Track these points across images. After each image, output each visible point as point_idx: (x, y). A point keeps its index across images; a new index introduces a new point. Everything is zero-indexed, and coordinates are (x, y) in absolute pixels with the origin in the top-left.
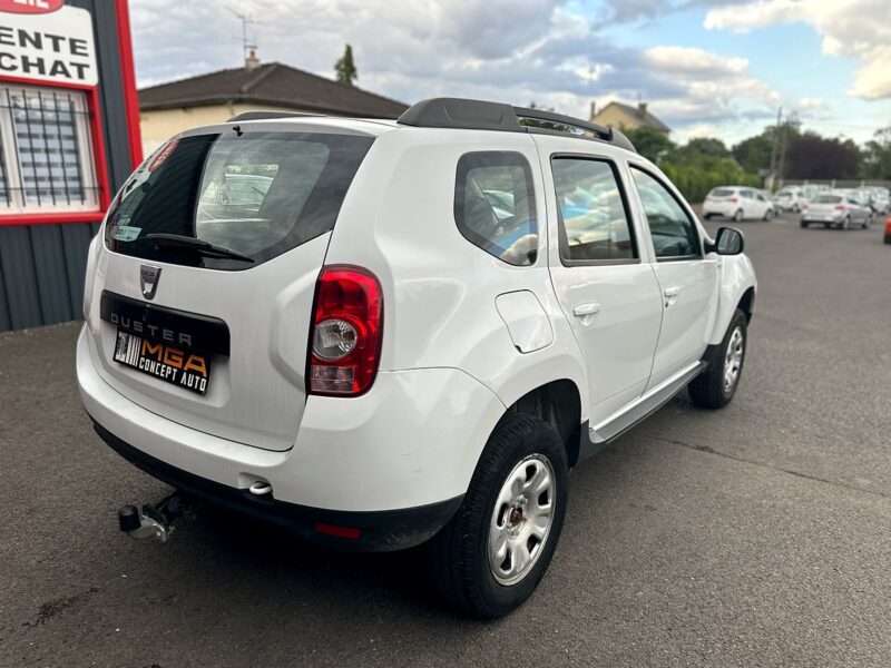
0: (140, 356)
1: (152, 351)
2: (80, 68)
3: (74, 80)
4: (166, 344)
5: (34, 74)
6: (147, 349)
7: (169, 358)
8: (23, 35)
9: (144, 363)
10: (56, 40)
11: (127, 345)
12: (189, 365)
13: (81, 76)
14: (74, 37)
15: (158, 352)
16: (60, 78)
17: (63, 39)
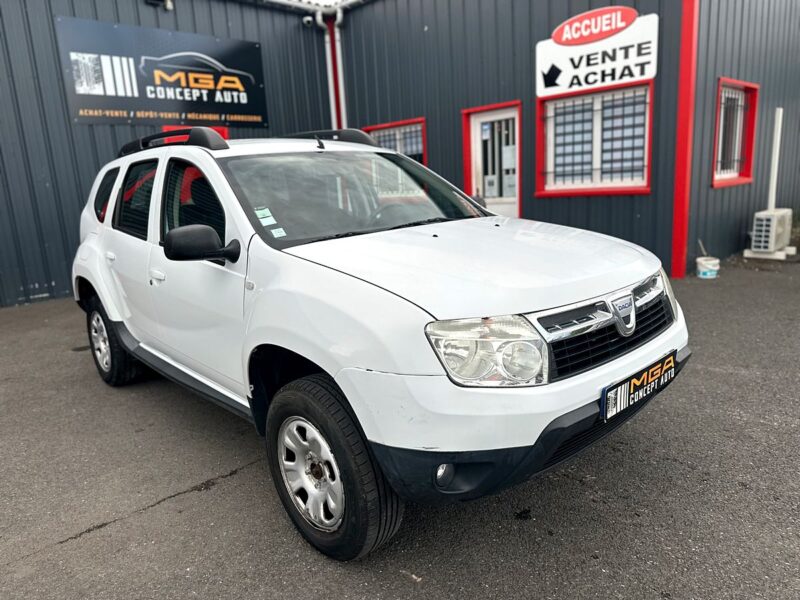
2: (642, 66)
3: (638, 77)
5: (609, 82)
8: (605, 54)
10: (626, 49)
13: (642, 72)
14: (640, 41)
16: (627, 80)
17: (632, 46)
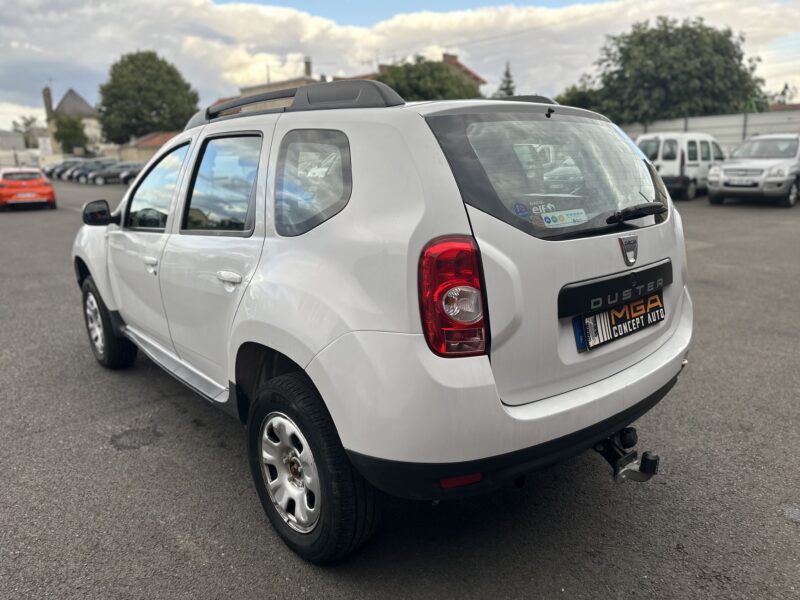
0: (612, 326)
1: (620, 316)
4: (628, 303)
6: (616, 317)
7: (635, 311)
9: (617, 331)
11: (596, 327)
12: (650, 306)
15: (625, 314)
